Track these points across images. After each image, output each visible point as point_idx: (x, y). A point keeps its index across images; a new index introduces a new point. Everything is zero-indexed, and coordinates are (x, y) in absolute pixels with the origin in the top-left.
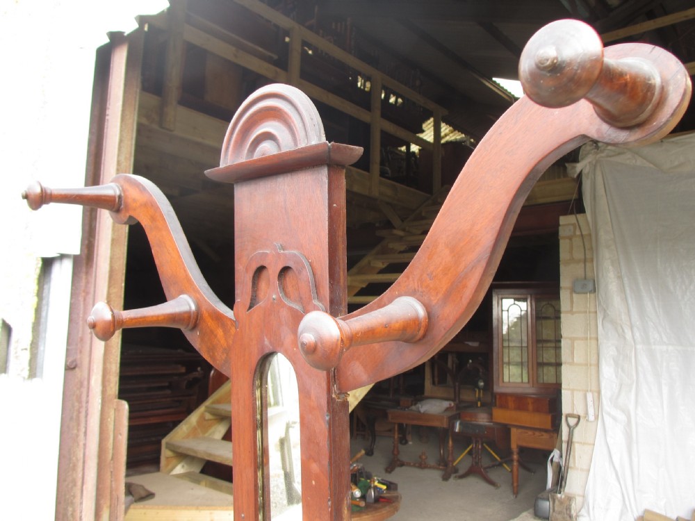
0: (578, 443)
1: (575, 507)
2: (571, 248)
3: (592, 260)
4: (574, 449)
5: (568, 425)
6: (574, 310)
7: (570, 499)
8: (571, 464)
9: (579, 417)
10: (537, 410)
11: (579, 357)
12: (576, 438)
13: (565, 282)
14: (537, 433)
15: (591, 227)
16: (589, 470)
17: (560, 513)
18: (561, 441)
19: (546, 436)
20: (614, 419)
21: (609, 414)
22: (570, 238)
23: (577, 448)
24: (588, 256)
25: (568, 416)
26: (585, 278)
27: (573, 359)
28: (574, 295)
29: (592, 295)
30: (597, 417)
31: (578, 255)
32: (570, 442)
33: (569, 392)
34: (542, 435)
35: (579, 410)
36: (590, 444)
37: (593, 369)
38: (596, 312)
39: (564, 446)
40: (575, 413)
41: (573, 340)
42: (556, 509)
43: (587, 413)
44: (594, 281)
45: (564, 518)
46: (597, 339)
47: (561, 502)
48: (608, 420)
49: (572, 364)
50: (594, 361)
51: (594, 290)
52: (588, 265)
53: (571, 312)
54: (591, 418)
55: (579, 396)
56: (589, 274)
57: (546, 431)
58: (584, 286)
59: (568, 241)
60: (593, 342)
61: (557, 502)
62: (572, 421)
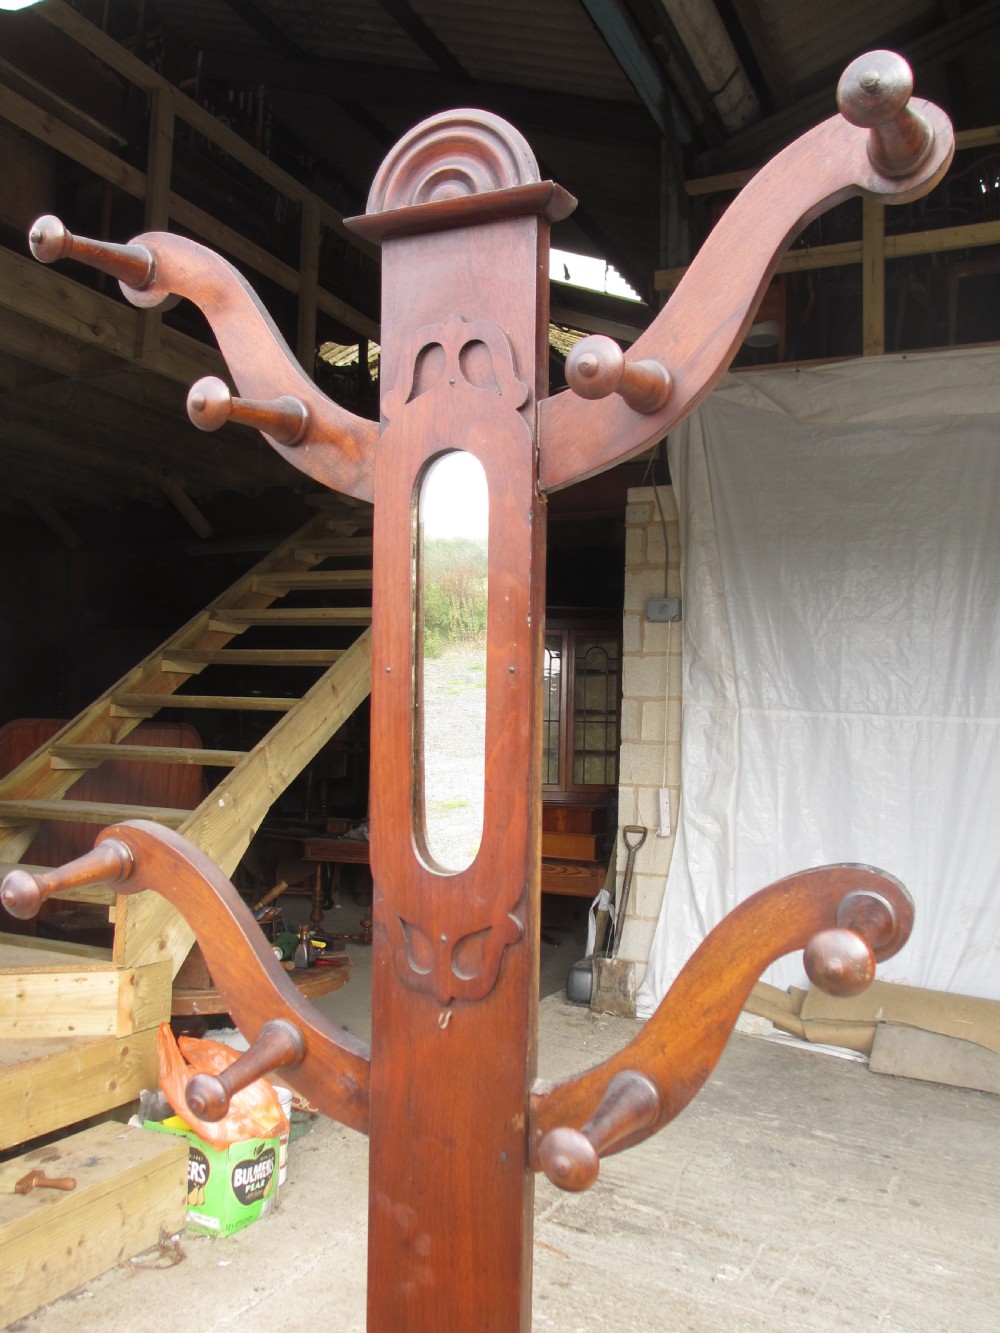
0: (641, 874)
1: (635, 975)
2: (645, 543)
3: (678, 566)
4: (635, 883)
5: (628, 845)
6: (645, 650)
7: (626, 965)
8: (629, 911)
9: (645, 832)
10: (572, 830)
11: (649, 731)
12: (638, 867)
13: (632, 603)
14: (571, 870)
15: (679, 509)
16: (657, 919)
17: (608, 990)
18: (615, 873)
19: (585, 873)
20: (702, 831)
21: (693, 823)
22: (644, 527)
23: (640, 882)
24: (672, 559)
25: (628, 829)
26: (666, 595)
27: (640, 733)
28: (647, 625)
29: (676, 625)
30: (673, 831)
31: (656, 556)
32: (629, 873)
33: (631, 789)
34: (579, 873)
35: (646, 821)
36: (660, 876)
37: (672, 750)
38: (680, 654)
39: (619, 880)
40: (640, 824)
41: (641, 700)
42: (603, 983)
43: (658, 824)
44: (680, 602)
45: (614, 998)
46: (680, 700)
47: (612, 972)
48: (692, 835)
49: (638, 741)
50: (673, 737)
51: (679, 618)
52: (671, 573)
53: (640, 654)
54: (665, 831)
55: (646, 795)
56: (672, 589)
57: (585, 864)
58: (663, 608)
59: (639, 531)
60: (674, 704)
61: (604, 973)
62: (634, 838)
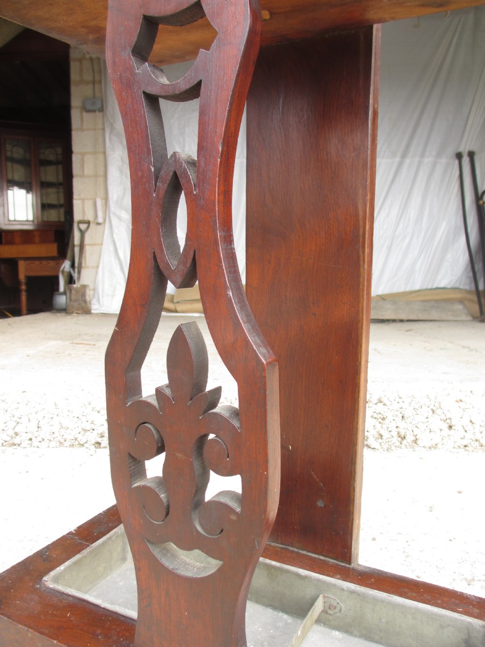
0: (89, 245)
1: (89, 293)
2: (81, 71)
3: (100, 82)
4: (86, 251)
5: (81, 231)
6: (84, 127)
7: (84, 287)
8: (83, 264)
9: (88, 223)
11: (88, 170)
12: (87, 240)
13: (76, 102)
14: (44, 262)
16: (98, 267)
17: (76, 301)
18: (74, 246)
19: (52, 264)
20: (119, 218)
21: (115, 214)
22: (80, 61)
23: (88, 249)
24: (97, 78)
25: (80, 222)
26: (94, 97)
27: (83, 171)
28: (84, 114)
29: (100, 114)
30: (105, 220)
31: (88, 77)
32: (82, 245)
33: (80, 202)
34: (49, 264)
35: (89, 217)
36: (98, 245)
37: (101, 179)
38: (104, 128)
39: (77, 250)
40: (86, 219)
41: (83, 154)
42: (73, 298)
43: (96, 218)
44: (102, 101)
45: (80, 303)
46: (105, 153)
47: (77, 290)
48: (115, 221)
49: (83, 176)
50: (101, 173)
51: (102, 110)
52: (97, 86)
53: (82, 129)
54: (100, 220)
55: (89, 204)
56: (98, 94)
57: (53, 258)
58: (94, 104)
59: (78, 63)
60: (102, 155)
61: (73, 292)
62: (83, 227)
